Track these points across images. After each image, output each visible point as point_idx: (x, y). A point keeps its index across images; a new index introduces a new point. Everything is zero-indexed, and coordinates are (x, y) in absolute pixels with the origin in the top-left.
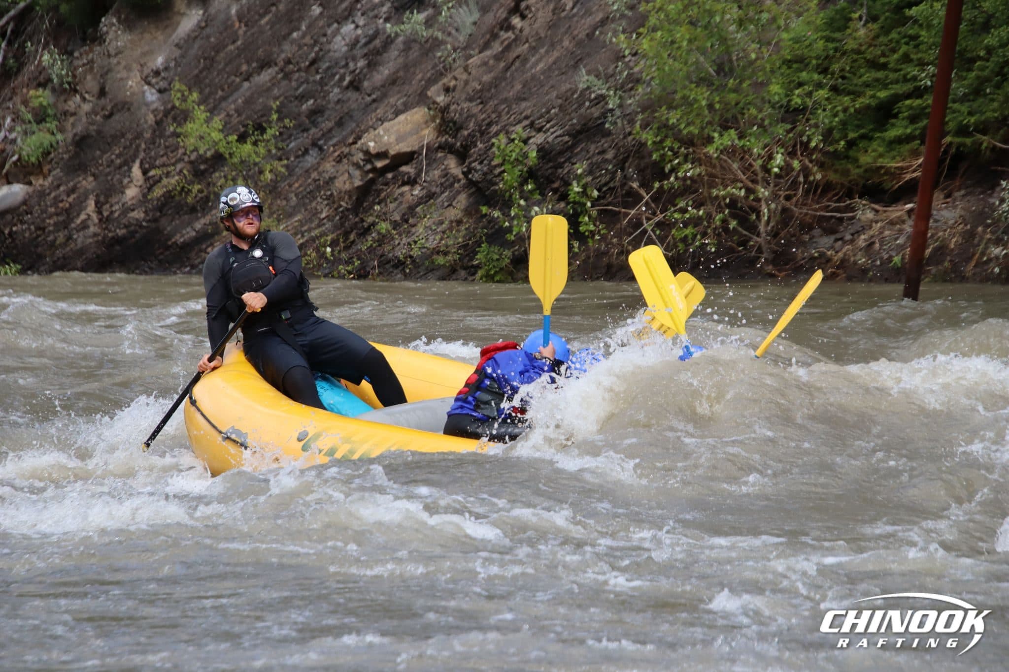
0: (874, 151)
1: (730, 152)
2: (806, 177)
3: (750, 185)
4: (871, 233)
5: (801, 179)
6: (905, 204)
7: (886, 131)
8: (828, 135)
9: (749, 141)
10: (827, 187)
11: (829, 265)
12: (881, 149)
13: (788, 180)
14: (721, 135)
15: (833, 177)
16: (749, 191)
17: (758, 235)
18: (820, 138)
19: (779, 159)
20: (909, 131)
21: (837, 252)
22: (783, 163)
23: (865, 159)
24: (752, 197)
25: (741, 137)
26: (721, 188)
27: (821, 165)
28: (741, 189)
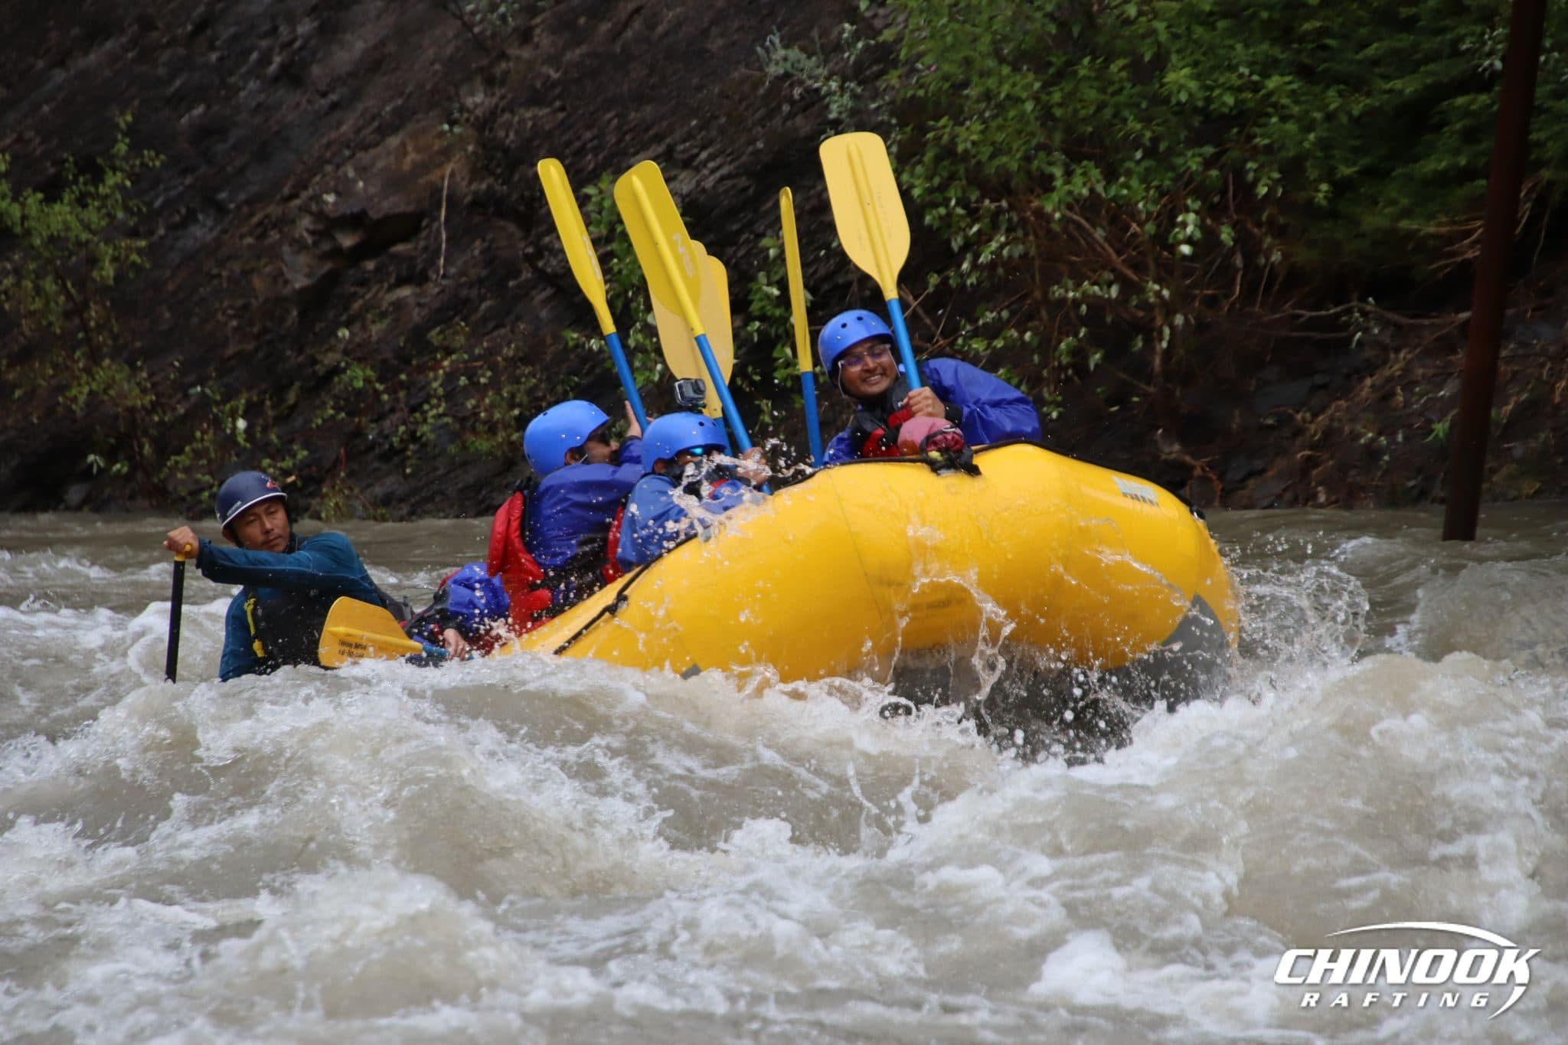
0: (1393, 202)
1: (1091, 206)
2: (1249, 258)
3: (1130, 273)
4: (1387, 373)
5: (1239, 261)
6: (1457, 312)
7: (1416, 160)
8: (1293, 170)
9: (1126, 186)
10: (1294, 277)
11: (1299, 442)
12: (1405, 201)
13: (1211, 263)
14: (1068, 174)
15: (1303, 256)
16: (1129, 288)
17: (1149, 379)
18: (1276, 175)
19: (1190, 223)
20: (1463, 161)
21: (1315, 415)
22: (1198, 235)
23: (1374, 221)
24: (1134, 302)
25: (1110, 176)
26: (1070, 283)
27: (1280, 232)
28: (1110, 285)
